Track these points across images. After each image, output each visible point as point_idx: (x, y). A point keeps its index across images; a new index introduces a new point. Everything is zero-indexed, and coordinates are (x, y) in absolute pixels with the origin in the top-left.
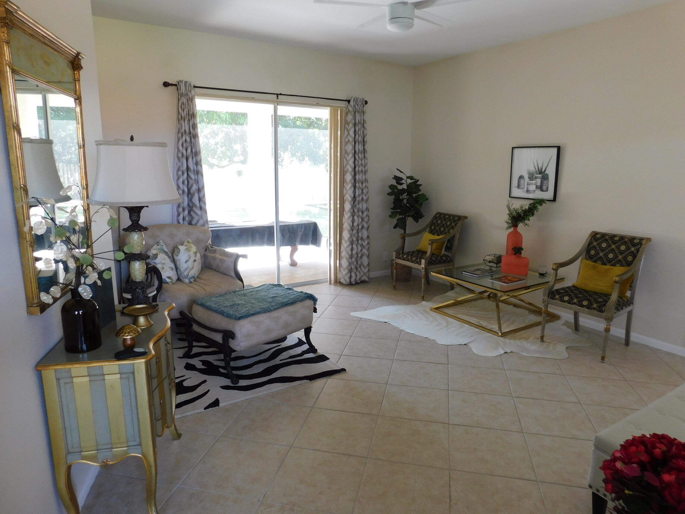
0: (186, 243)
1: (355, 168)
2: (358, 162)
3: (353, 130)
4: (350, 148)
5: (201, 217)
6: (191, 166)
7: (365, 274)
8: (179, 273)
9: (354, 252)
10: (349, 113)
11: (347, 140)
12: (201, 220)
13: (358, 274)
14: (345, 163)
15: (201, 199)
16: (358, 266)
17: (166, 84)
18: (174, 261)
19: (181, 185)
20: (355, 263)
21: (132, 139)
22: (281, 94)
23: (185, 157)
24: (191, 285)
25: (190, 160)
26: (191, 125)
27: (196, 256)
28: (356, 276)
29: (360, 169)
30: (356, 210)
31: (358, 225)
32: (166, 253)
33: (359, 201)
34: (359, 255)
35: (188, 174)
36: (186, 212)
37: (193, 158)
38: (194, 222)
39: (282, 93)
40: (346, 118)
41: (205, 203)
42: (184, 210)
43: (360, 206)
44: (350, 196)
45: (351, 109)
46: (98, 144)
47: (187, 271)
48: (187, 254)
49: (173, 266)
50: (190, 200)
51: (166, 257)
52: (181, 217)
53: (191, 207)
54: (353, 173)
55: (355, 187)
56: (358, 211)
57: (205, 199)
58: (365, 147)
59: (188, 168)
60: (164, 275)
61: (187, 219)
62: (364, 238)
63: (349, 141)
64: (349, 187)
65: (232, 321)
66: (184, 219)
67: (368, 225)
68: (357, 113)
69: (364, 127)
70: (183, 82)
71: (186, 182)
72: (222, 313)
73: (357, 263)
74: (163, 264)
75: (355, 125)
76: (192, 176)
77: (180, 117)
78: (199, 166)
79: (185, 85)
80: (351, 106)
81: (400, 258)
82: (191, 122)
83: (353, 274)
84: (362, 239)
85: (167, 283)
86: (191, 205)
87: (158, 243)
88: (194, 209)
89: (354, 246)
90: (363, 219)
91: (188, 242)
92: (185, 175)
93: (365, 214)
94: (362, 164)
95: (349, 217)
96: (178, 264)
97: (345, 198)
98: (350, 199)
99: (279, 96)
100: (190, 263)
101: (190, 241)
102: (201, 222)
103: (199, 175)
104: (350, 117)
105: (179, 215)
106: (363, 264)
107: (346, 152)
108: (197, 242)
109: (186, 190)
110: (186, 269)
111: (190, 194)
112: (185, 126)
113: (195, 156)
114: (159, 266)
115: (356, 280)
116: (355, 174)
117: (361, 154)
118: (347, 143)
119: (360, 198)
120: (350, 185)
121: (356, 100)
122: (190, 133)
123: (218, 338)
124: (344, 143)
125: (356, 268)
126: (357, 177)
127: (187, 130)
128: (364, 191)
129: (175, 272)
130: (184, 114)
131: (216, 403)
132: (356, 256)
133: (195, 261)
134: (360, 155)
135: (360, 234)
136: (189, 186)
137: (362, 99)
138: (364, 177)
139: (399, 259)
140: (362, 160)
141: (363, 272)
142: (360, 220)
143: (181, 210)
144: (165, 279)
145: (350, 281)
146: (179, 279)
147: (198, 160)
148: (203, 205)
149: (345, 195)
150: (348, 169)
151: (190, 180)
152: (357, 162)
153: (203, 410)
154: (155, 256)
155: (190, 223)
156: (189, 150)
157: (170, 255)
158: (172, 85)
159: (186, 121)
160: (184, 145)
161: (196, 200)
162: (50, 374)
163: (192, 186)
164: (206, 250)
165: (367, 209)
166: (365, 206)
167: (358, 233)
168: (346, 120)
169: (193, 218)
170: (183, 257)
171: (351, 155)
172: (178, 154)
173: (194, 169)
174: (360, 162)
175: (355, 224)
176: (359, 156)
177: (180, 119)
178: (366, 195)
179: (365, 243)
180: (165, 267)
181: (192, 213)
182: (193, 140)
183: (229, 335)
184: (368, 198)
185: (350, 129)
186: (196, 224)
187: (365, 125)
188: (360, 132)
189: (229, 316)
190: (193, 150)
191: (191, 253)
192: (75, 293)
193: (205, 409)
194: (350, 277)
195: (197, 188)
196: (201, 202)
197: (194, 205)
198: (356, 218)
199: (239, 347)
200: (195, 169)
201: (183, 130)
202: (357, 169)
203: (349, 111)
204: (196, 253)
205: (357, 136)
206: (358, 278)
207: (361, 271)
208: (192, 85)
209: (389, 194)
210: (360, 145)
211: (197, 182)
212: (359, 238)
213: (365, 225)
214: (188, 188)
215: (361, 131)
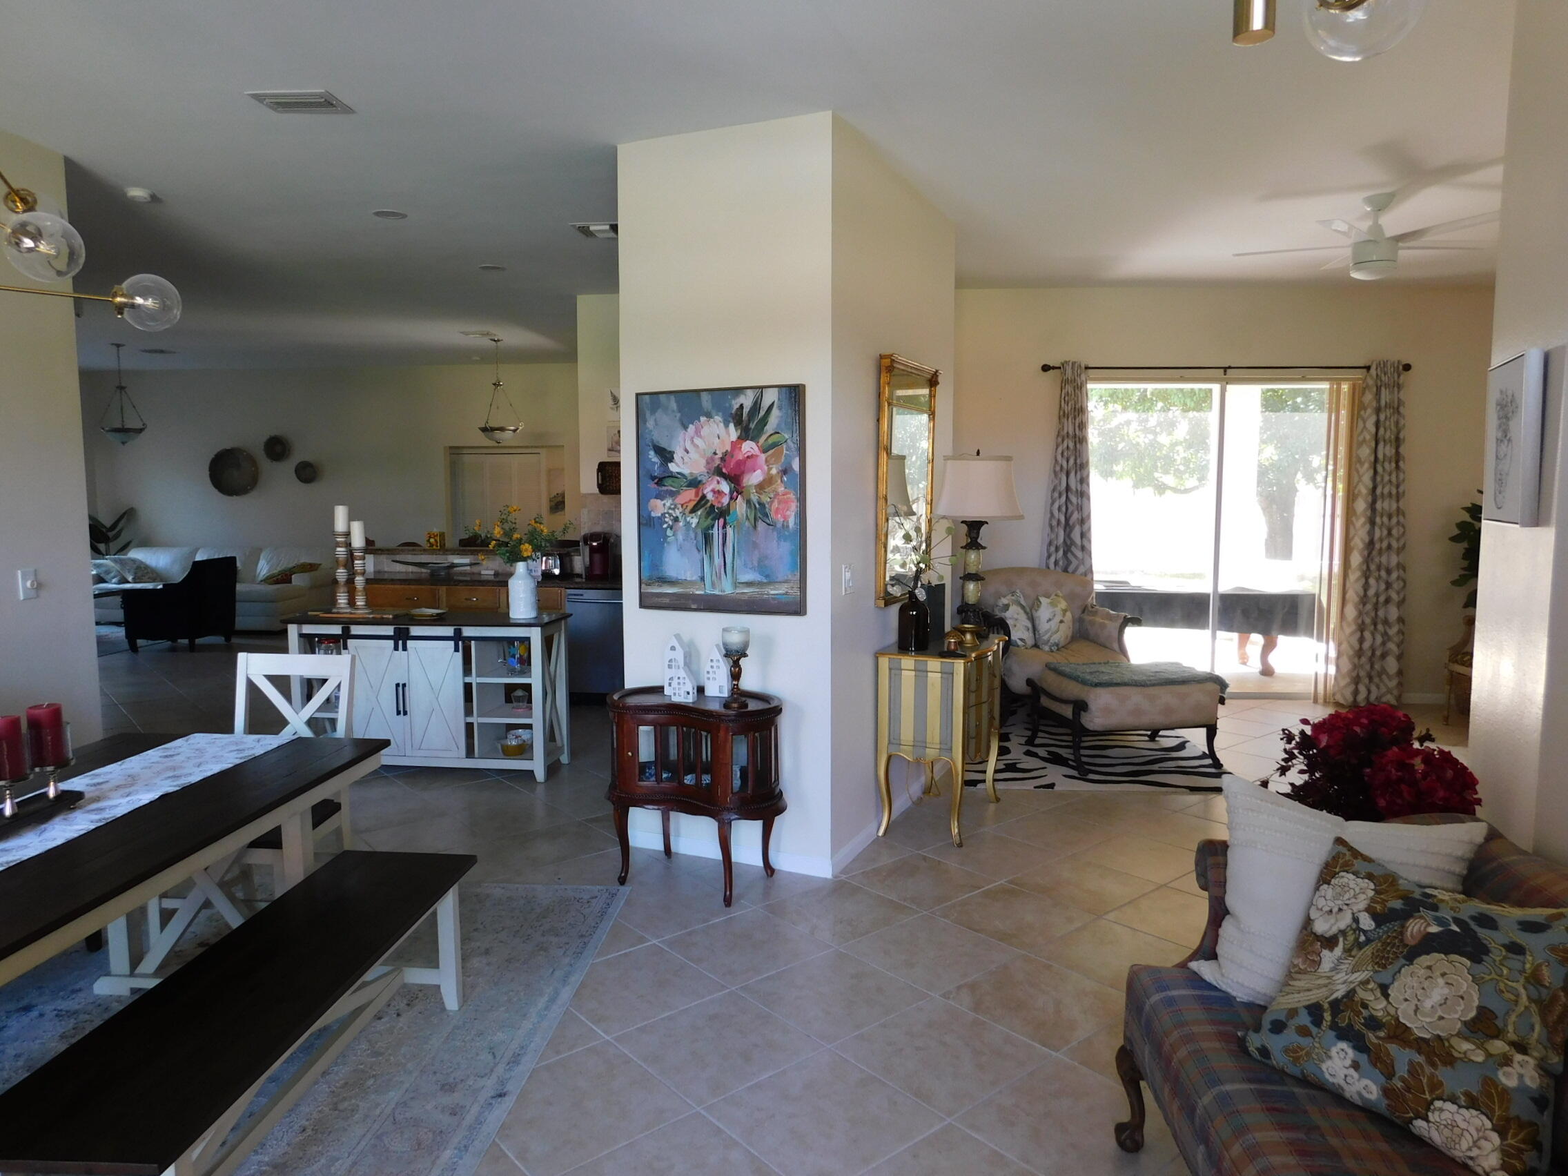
0: (1053, 597)
1: (1374, 488)
2: (1382, 480)
3: (1373, 419)
4: (1365, 452)
5: (1082, 562)
6: (1073, 485)
7: (1389, 691)
8: (1037, 636)
9: (1366, 645)
10: (1367, 392)
11: (1361, 438)
12: (1082, 566)
13: (1373, 688)
14: (1356, 479)
15: (1085, 535)
16: (1373, 673)
17: (1046, 368)
18: (1032, 619)
19: (1056, 513)
20: (1368, 667)
21: (978, 453)
22: (1230, 368)
23: (1065, 472)
24: (1054, 654)
25: (1072, 475)
26: (1077, 425)
27: (1064, 615)
28: (1369, 692)
29: (1386, 491)
30: (1373, 567)
31: (1377, 595)
32: (1023, 607)
33: (1381, 549)
34: (1378, 653)
35: (1067, 497)
36: (1061, 553)
37: (1076, 473)
38: (1071, 569)
39: (1233, 366)
40: (1363, 399)
41: (1089, 541)
42: (1057, 549)
43: (1384, 559)
44: (1362, 540)
45: (1370, 382)
46: (946, 458)
47: (1049, 634)
48: (1051, 610)
49: (1030, 625)
50: (1068, 534)
51: (1021, 611)
52: (1052, 559)
53: (1068, 547)
54: (1370, 499)
55: (1372, 522)
56: (1379, 569)
57: (1090, 535)
58: (1401, 450)
59: (1068, 488)
60: (1015, 635)
61: (1061, 563)
62: (1391, 621)
63: (1364, 440)
64: (1360, 522)
65: (1086, 688)
66: (1056, 563)
67: (1402, 596)
68: (1383, 389)
69: (1399, 413)
70: (1070, 364)
71: (1064, 509)
72: (1075, 679)
73: (1372, 667)
74: (1016, 620)
75: (1378, 411)
76: (1073, 499)
77: (1062, 413)
78: (1084, 485)
79: (1072, 368)
80: (1372, 377)
81: (1456, 662)
82: (1077, 420)
83: (1362, 689)
84: (1386, 622)
85: (1018, 646)
86: (1069, 543)
87: (1013, 593)
88: (1073, 549)
89: (1367, 634)
90: (1388, 585)
91: (1056, 595)
92: (1064, 498)
93: (1394, 575)
94: (1390, 481)
95: (1357, 580)
96: (1037, 622)
97: (1352, 544)
98: (1361, 545)
99: (1228, 371)
100: (1054, 624)
101: (1061, 595)
102: (1082, 570)
103: (1084, 499)
104: (1369, 397)
105: (1049, 556)
106: (1385, 670)
107: (1359, 461)
108: (1070, 598)
109: (1063, 519)
110: (1047, 632)
111: (1068, 527)
112: (1069, 427)
113: (1080, 470)
114: (1010, 622)
115: (1367, 698)
116: (1374, 502)
117: (1390, 462)
118: (1360, 444)
119: (1385, 545)
120: (1362, 520)
121: (1382, 365)
122: (1075, 435)
123: (1067, 711)
124: (1355, 446)
125: (1370, 678)
126: (1379, 506)
127: (1071, 433)
128: (1394, 532)
129: (1031, 635)
130: (1067, 409)
131: (1051, 786)
132: (1369, 653)
133: (1061, 622)
134: (1387, 465)
135: (1381, 613)
136: (1068, 515)
137: (1396, 362)
138: (1394, 506)
139: (1453, 662)
140: (1390, 474)
141: (1386, 686)
142: (1383, 586)
143: (1053, 549)
144: (1016, 642)
145: (1355, 700)
146: (1036, 646)
147: (1084, 476)
148: (1085, 543)
149: (1353, 537)
150: (1359, 491)
151: (1069, 506)
152: (1379, 479)
153: (1032, 788)
154: (1006, 607)
155: (1065, 570)
156: (1072, 461)
157: (1028, 610)
158: (1054, 368)
159: (1070, 419)
160: (1065, 454)
161: (1076, 535)
162: (884, 662)
163: (1072, 513)
164: (1083, 612)
165: (1401, 566)
166: (1394, 560)
167: (1376, 609)
168: (1361, 402)
169: (1069, 563)
170: (1044, 613)
171: (1366, 465)
172: (1055, 467)
173: (1077, 490)
174: (1386, 478)
175: (1371, 592)
176: (1383, 468)
177: (1063, 416)
178: (1398, 540)
179: (1393, 631)
180: (1018, 625)
181: (1069, 555)
182: (1078, 446)
183: (1081, 706)
184: (1404, 545)
185: (1368, 418)
186: (1074, 572)
187: (1401, 409)
188: (1388, 423)
189: (1084, 682)
190: (1078, 461)
191: (1058, 610)
192: (912, 594)
193: (1035, 787)
194: (1356, 693)
195: (1080, 518)
196: (1084, 539)
197: (1073, 543)
198: (1372, 581)
199: (1092, 724)
200: (1079, 489)
201: (1065, 431)
202: (1379, 491)
203: (1367, 386)
204: (1065, 611)
205: (1381, 431)
206: (1372, 698)
207: (1381, 685)
208: (1083, 366)
209: (1454, 539)
210: (1388, 447)
211: (1080, 508)
212: (1379, 620)
213: (1394, 596)
214: (1066, 517)
215: (1390, 421)
